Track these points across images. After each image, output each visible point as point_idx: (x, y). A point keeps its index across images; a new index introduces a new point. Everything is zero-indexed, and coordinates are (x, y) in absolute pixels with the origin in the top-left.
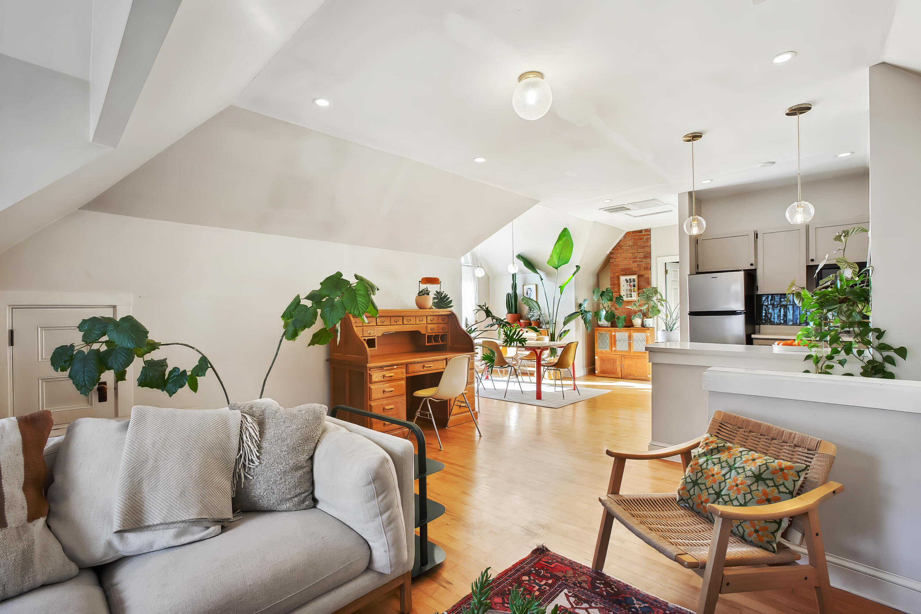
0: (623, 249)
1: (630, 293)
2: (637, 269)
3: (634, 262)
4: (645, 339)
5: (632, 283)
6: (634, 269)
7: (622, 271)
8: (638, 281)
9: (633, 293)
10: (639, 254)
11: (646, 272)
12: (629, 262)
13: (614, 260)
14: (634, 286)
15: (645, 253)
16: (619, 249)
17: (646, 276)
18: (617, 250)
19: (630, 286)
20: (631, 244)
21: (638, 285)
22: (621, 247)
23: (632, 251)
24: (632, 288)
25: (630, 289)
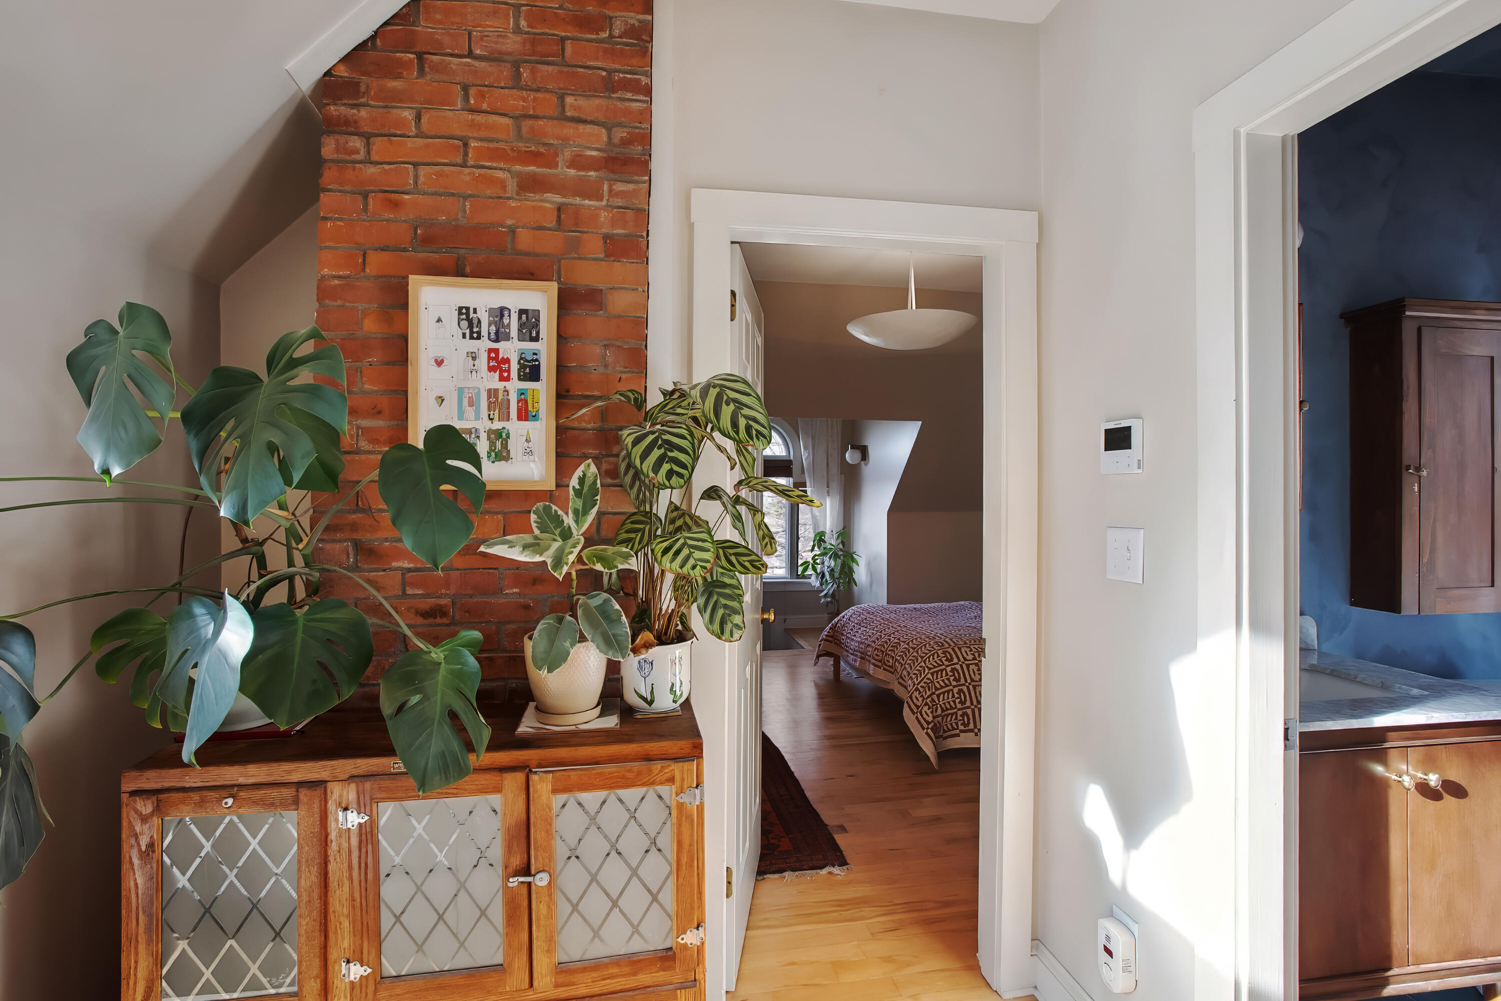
0: (441, 69)
1: (497, 425)
2: (552, 243)
3: (529, 185)
4: (666, 840)
5: (512, 349)
6: (525, 240)
7: (428, 241)
8: (561, 338)
9: (516, 428)
10: (569, 130)
11: (622, 269)
12: (491, 181)
13: (356, 143)
14: (531, 372)
15: (620, 134)
16: (407, 64)
17: (619, 302)
18: (393, 70)
19: (498, 364)
20: (512, 44)
21: (561, 369)
22: (420, 56)
23: (515, 101)
24: (515, 385)
25: (492, 393)
